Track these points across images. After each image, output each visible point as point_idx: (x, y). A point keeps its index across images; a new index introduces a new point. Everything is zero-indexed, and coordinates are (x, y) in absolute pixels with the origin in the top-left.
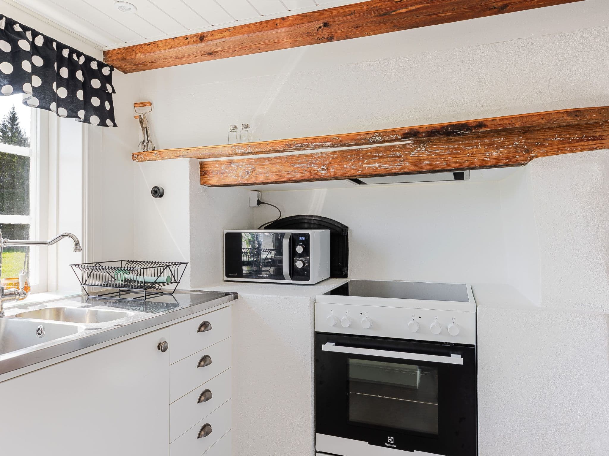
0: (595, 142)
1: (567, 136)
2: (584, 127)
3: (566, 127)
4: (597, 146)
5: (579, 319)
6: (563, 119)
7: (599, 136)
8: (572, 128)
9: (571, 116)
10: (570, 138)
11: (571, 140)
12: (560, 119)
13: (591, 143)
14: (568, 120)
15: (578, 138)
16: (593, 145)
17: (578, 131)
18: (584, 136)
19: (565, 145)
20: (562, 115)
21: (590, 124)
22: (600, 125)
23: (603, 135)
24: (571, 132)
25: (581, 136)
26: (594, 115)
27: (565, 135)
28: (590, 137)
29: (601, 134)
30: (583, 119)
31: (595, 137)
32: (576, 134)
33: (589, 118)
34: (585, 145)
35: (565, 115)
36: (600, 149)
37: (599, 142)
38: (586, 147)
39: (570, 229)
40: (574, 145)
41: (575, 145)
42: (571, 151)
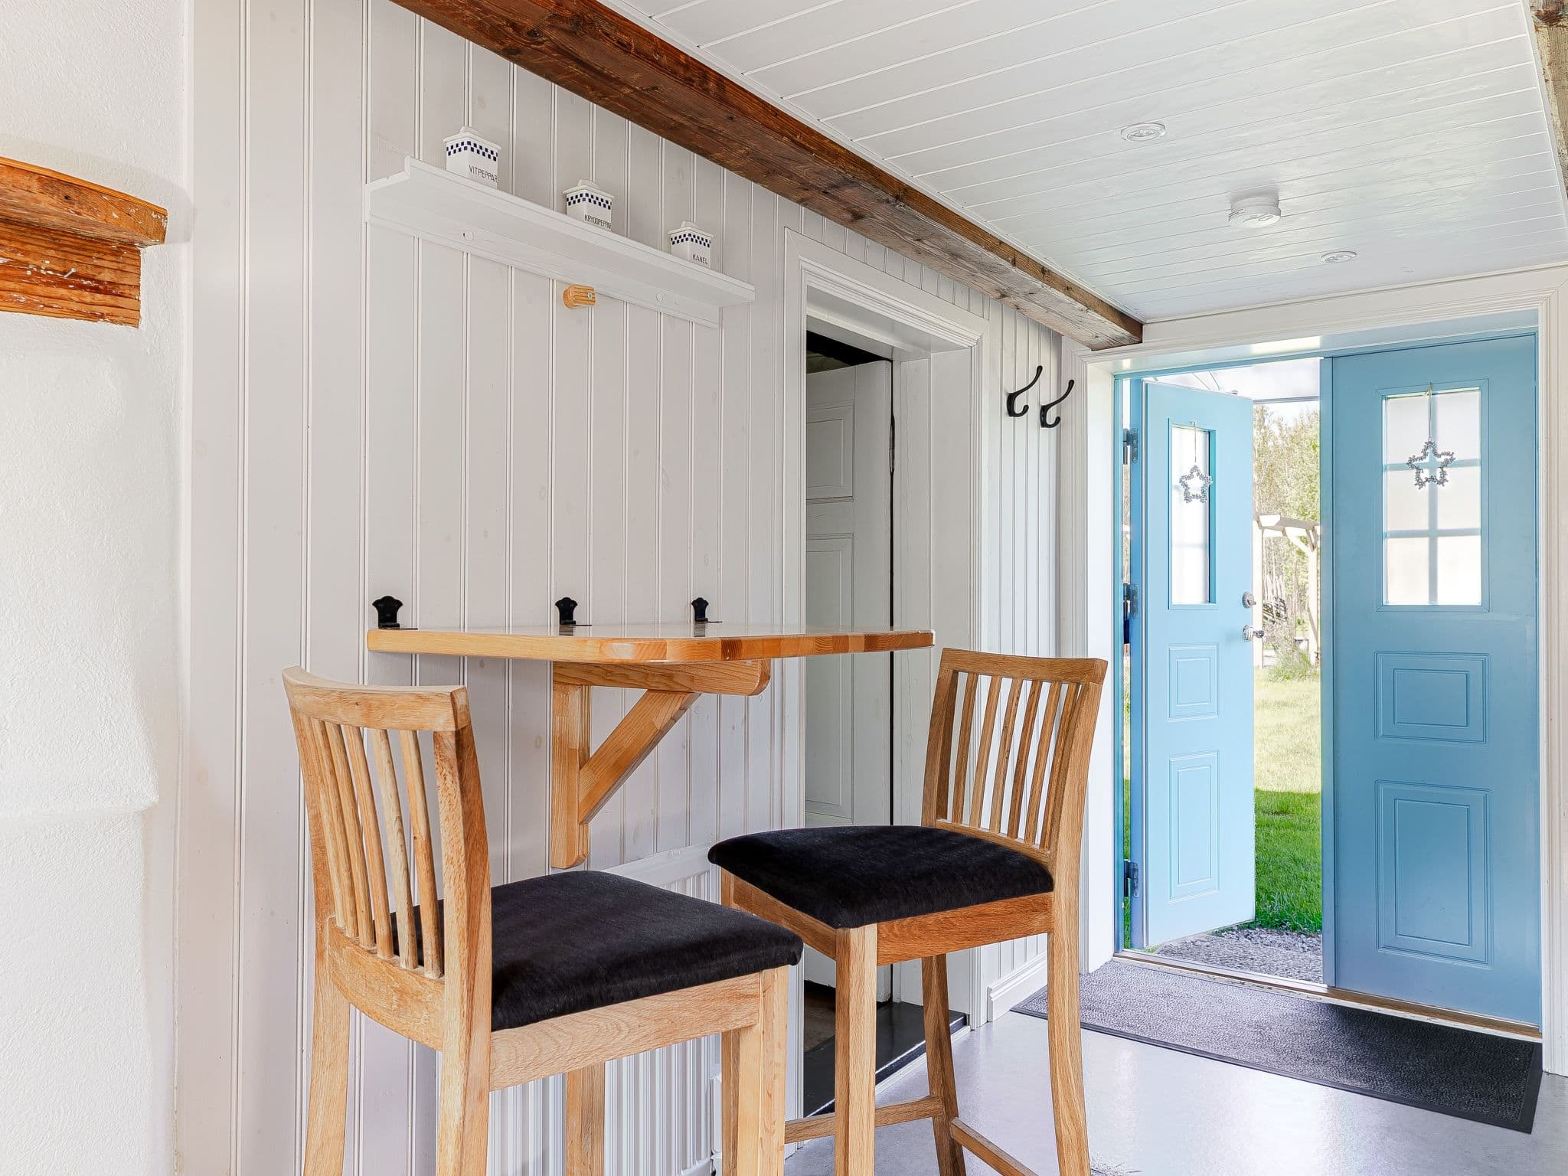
0: (99, 296)
1: (19, 256)
2: (68, 243)
3: (17, 228)
4: (105, 310)
5: (69, 839)
6: (29, 195)
7: (110, 283)
8: (34, 236)
9: (53, 194)
10: (27, 264)
11: (29, 273)
12: (19, 193)
13: (88, 297)
14: (42, 205)
15: (50, 272)
16: (94, 304)
17: (52, 249)
18: (73, 270)
19: (11, 285)
20: (25, 180)
21: (85, 240)
22: (112, 250)
23: (121, 282)
24: (29, 247)
25: (61, 269)
26: (115, 216)
27: (13, 252)
28: (87, 279)
29: (115, 280)
30: (84, 217)
31: (100, 282)
32: (48, 257)
33: (100, 218)
34: (72, 300)
35: (35, 186)
36: (112, 321)
37: (108, 299)
38: (76, 307)
39: (33, 558)
40: (40, 289)
41: (42, 293)
42: (29, 308)
